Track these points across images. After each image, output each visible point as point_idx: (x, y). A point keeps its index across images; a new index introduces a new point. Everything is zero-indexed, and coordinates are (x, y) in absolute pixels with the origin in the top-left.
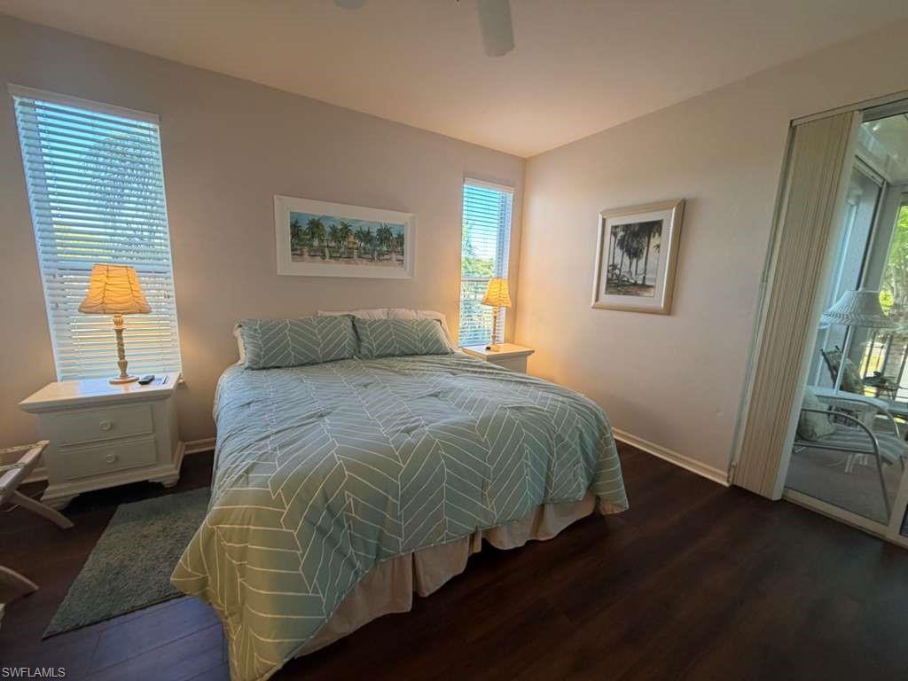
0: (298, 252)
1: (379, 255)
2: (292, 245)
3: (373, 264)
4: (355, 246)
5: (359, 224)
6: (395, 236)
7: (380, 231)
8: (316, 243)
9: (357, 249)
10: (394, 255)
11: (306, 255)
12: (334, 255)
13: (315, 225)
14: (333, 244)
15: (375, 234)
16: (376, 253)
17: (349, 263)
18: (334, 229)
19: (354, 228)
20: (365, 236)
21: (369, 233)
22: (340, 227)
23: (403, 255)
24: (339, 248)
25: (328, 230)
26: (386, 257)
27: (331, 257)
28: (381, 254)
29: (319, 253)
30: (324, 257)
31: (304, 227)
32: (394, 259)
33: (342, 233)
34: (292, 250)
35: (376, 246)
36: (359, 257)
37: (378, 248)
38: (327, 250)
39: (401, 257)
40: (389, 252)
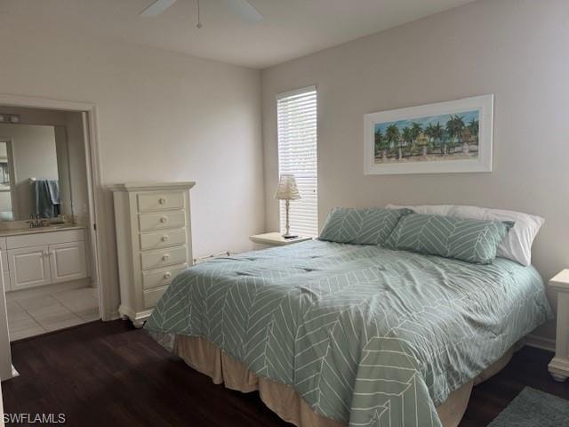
0: (379, 156)
1: (449, 149)
2: (376, 151)
3: (442, 158)
4: (425, 143)
5: (430, 121)
6: (467, 124)
7: (450, 123)
8: (392, 145)
9: (427, 145)
10: (466, 146)
11: (385, 158)
12: (407, 154)
13: (392, 130)
14: (405, 144)
15: (444, 128)
16: (446, 146)
17: (419, 160)
18: (406, 131)
19: (424, 126)
20: (435, 131)
21: (438, 127)
22: (411, 127)
23: (477, 144)
24: (411, 146)
25: (402, 132)
26: (457, 149)
27: (403, 157)
28: (451, 146)
29: (394, 155)
30: (397, 157)
31: (384, 133)
32: (467, 151)
33: (413, 132)
34: (376, 154)
35: (446, 139)
36: (429, 153)
37: (448, 141)
38: (400, 152)
39: (473, 147)
40: (460, 144)
